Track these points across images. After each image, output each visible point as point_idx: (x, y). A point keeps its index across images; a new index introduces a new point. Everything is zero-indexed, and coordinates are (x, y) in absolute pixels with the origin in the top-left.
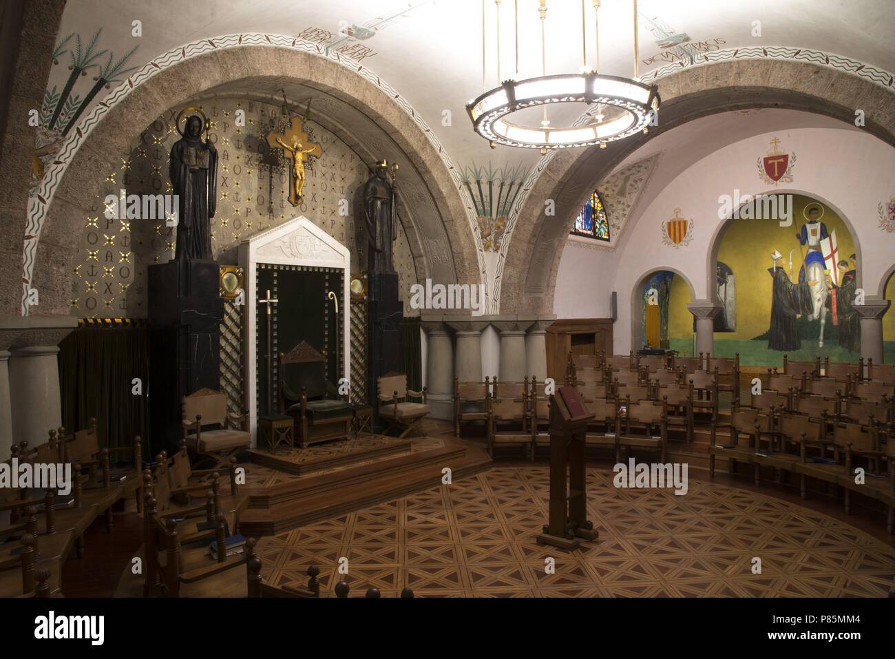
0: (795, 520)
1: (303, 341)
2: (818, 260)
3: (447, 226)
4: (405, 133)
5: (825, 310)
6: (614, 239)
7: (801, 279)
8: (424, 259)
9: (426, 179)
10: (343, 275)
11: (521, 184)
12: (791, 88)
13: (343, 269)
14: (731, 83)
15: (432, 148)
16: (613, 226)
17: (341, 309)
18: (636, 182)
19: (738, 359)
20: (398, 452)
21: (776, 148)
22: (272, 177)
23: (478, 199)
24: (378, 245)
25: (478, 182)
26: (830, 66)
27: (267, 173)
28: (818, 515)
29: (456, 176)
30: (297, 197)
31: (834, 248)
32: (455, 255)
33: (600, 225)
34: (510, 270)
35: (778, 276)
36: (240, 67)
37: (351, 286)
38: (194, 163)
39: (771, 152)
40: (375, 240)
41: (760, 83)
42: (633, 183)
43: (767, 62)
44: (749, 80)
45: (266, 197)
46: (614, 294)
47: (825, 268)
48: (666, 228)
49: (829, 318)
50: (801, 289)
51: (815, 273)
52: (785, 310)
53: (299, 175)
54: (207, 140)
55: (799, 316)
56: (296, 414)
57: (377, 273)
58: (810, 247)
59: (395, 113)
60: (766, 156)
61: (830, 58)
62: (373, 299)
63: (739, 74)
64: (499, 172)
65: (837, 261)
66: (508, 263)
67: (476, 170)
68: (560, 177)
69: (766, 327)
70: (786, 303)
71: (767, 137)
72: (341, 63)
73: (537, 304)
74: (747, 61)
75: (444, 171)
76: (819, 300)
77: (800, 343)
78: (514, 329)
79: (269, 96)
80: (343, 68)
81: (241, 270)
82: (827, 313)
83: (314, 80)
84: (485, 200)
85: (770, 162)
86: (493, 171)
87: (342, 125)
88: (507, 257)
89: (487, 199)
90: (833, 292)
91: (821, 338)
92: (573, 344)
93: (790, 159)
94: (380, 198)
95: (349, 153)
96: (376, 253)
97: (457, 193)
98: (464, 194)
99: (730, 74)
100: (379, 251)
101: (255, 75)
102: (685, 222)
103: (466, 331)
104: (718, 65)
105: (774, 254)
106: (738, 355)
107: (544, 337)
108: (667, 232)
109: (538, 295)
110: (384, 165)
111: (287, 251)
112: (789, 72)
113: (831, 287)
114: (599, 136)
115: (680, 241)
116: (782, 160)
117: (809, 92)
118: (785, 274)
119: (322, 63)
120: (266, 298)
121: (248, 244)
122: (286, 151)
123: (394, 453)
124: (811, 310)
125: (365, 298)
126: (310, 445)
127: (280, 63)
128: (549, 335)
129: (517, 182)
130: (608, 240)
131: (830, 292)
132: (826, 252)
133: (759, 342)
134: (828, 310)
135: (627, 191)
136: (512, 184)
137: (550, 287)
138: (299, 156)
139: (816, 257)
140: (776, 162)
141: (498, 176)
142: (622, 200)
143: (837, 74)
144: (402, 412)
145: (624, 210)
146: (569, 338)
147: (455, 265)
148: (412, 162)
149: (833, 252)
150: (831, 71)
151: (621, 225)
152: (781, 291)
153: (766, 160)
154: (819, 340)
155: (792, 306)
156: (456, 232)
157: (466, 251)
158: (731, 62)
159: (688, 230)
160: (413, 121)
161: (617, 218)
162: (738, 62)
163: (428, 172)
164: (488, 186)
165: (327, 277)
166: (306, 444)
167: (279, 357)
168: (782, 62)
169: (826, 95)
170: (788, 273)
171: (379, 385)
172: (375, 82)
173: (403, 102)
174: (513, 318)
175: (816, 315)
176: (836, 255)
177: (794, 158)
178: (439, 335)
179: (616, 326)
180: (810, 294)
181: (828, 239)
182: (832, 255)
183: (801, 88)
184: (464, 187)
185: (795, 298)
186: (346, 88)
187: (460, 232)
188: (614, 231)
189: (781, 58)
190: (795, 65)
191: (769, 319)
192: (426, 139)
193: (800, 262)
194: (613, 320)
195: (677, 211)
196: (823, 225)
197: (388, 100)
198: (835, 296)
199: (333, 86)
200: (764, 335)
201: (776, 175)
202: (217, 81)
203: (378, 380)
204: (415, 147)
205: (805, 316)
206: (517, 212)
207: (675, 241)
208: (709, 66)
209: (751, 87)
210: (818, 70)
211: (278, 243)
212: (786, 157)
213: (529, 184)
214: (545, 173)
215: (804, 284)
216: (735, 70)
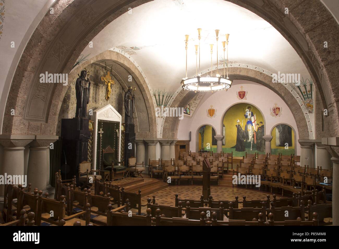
0: (260, 195)
1: (109, 146)
2: (251, 123)
3: (148, 109)
4: (140, 79)
5: (252, 139)
6: (191, 114)
7: (246, 129)
8: (137, 119)
9: (143, 93)
10: (120, 124)
11: (171, 97)
12: (254, 77)
13: (120, 122)
14: (238, 73)
15: (146, 83)
16: (191, 110)
17: (119, 135)
18: (200, 96)
19: (232, 153)
20: (141, 182)
21: (242, 89)
22: (96, 90)
23: (158, 101)
24: (129, 114)
25: (159, 95)
26: (264, 73)
27: (95, 88)
28: (265, 194)
29: (152, 92)
30: (108, 98)
31: (255, 120)
32: (149, 118)
33: (188, 109)
34: (166, 124)
35: (239, 127)
36: (101, 56)
37: (121, 128)
38: (84, 86)
39: (240, 90)
40: (128, 113)
41: (246, 75)
42: (199, 97)
43: (248, 69)
44: (243, 73)
45: (95, 96)
46: (191, 132)
47: (253, 126)
48: (208, 111)
49: (253, 142)
50: (246, 132)
51: (250, 127)
52: (241, 138)
53: (109, 90)
54: (88, 79)
55: (245, 140)
56: (110, 170)
57: (129, 124)
58: (248, 119)
59: (137, 72)
60: (239, 91)
61: (264, 71)
62: (127, 132)
63: (240, 71)
64: (167, 93)
65: (256, 124)
66: (165, 122)
67: (159, 91)
68: (185, 95)
69: (235, 144)
70: (241, 137)
71: (239, 86)
72: (125, 56)
73: (173, 135)
74: (243, 68)
75: (149, 91)
76: (251, 136)
77: (245, 149)
78: (167, 143)
79: (99, 63)
80: (125, 57)
81: (93, 121)
82: (253, 140)
83: (118, 61)
84: (160, 101)
85: (240, 93)
86: (165, 92)
87: (117, 73)
88: (165, 120)
89: (161, 101)
90: (255, 133)
91: (251, 147)
92: (180, 149)
93: (246, 93)
94: (130, 99)
95: (117, 82)
96: (128, 117)
97: (152, 98)
98: (154, 98)
99: (238, 71)
100: (129, 116)
101: (104, 59)
102: (214, 110)
103: (152, 143)
104: (234, 68)
105: (238, 121)
106: (232, 152)
107: (174, 146)
108: (208, 113)
109: (173, 132)
110: (131, 88)
111: (106, 116)
112: (254, 73)
113: (254, 132)
114: (212, 90)
115: (212, 116)
116: (244, 93)
117: (259, 79)
118: (241, 127)
119: (120, 55)
120: (100, 131)
121: (96, 113)
122: (106, 83)
123: (140, 182)
124: (248, 139)
125: (124, 132)
126: (114, 180)
127: (110, 55)
128: (176, 146)
129: (171, 96)
130: (189, 114)
131: (254, 133)
132: (253, 121)
133: (233, 149)
134: (253, 139)
135: (197, 99)
136: (169, 96)
137: (177, 129)
138: (109, 84)
139: (250, 122)
140: (242, 93)
141: (166, 94)
142: (195, 102)
143: (266, 75)
144: (138, 170)
145: (195, 105)
146: (179, 146)
147: (149, 122)
148: (139, 88)
149: (255, 121)
150: (264, 74)
151: (194, 110)
152: (240, 132)
153: (239, 92)
154: (251, 148)
155: (243, 137)
156: (151, 111)
157: (153, 117)
158: (238, 68)
159: (215, 112)
160: (141, 75)
161: (193, 107)
162: (240, 68)
163: (144, 91)
164: (162, 97)
165: (115, 125)
166: (113, 180)
167: (102, 151)
168: (252, 70)
169: (263, 80)
170: (242, 127)
171: (129, 161)
172: (133, 62)
173: (140, 69)
174: (167, 139)
175: (250, 140)
176: (256, 122)
177: (247, 93)
178: (142, 145)
179: (190, 143)
180: (248, 133)
181: (253, 116)
182: (254, 122)
183: (257, 78)
184: (154, 97)
185: (244, 135)
186: (126, 64)
187: (152, 111)
188: (191, 111)
189: (251, 68)
190: (255, 71)
191: (236, 141)
192: (145, 80)
193: (245, 123)
194: (190, 141)
195: (211, 106)
196: (252, 112)
197: (136, 68)
198: (255, 135)
199: (123, 63)
200: (234, 146)
201: (242, 97)
202: (95, 61)
203: (129, 159)
204: (142, 83)
205: (246, 141)
206: (169, 105)
207: (211, 116)
208: (232, 68)
209: (243, 75)
210: (261, 73)
211: (104, 113)
212: (245, 92)
213: (174, 96)
214: (179, 94)
215: (246, 131)
216: (239, 70)
